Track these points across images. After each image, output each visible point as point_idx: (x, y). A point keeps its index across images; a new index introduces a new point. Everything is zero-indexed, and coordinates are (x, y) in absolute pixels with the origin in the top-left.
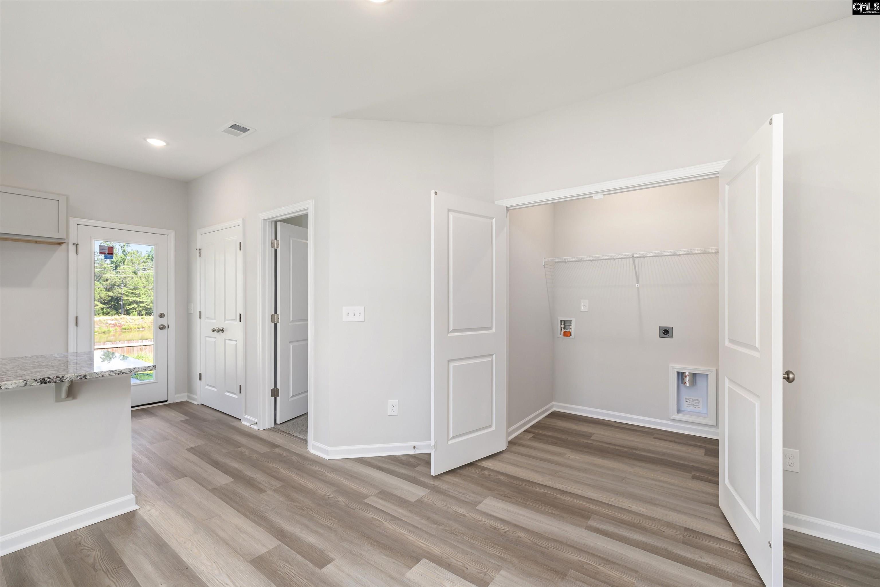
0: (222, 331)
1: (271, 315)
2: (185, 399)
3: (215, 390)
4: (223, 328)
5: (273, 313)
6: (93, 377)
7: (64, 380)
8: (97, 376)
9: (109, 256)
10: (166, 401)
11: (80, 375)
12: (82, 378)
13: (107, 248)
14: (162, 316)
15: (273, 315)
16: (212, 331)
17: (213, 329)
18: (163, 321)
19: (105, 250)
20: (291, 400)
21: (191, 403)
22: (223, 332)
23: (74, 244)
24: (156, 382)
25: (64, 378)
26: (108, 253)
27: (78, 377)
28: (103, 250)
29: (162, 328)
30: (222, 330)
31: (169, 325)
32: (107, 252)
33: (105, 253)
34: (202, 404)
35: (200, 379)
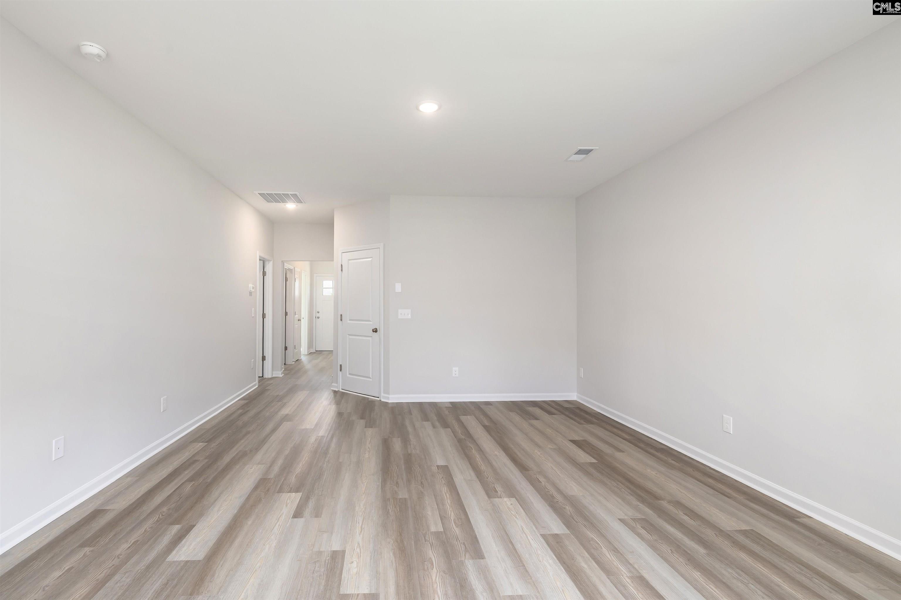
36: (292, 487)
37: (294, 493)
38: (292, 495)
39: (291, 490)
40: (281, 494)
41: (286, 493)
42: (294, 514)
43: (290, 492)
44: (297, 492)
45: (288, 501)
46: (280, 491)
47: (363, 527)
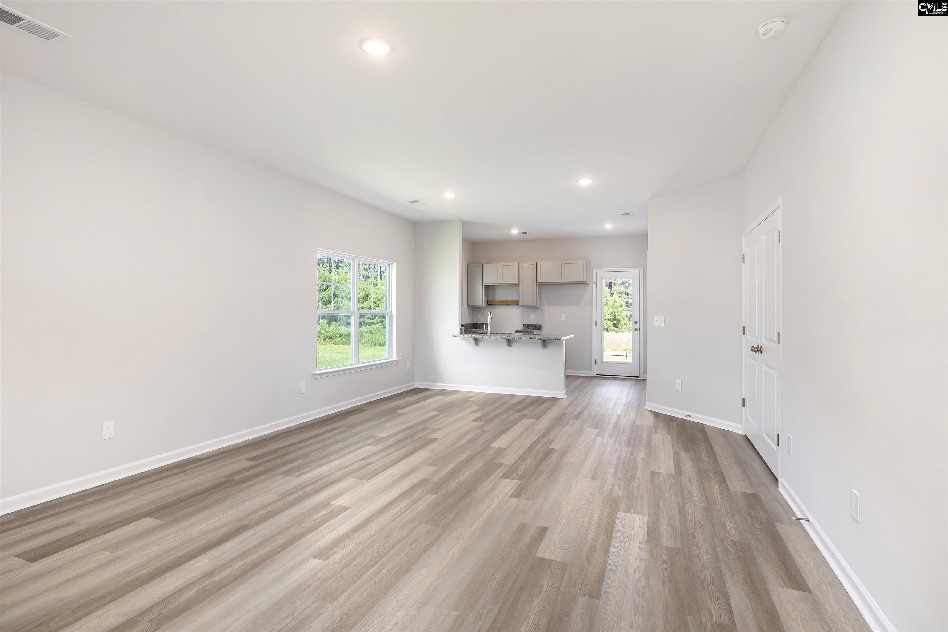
10: (638, 377)
14: (636, 323)
18: (637, 326)
23: (595, 283)
26: (609, 286)
29: (636, 330)
31: (640, 328)
36: (548, 568)
37: (546, 557)
38: (549, 557)
39: (549, 565)
40: (562, 561)
41: (557, 561)
42: (546, 531)
43: (551, 561)
44: (541, 558)
45: (553, 548)
46: (564, 566)
47: (487, 508)
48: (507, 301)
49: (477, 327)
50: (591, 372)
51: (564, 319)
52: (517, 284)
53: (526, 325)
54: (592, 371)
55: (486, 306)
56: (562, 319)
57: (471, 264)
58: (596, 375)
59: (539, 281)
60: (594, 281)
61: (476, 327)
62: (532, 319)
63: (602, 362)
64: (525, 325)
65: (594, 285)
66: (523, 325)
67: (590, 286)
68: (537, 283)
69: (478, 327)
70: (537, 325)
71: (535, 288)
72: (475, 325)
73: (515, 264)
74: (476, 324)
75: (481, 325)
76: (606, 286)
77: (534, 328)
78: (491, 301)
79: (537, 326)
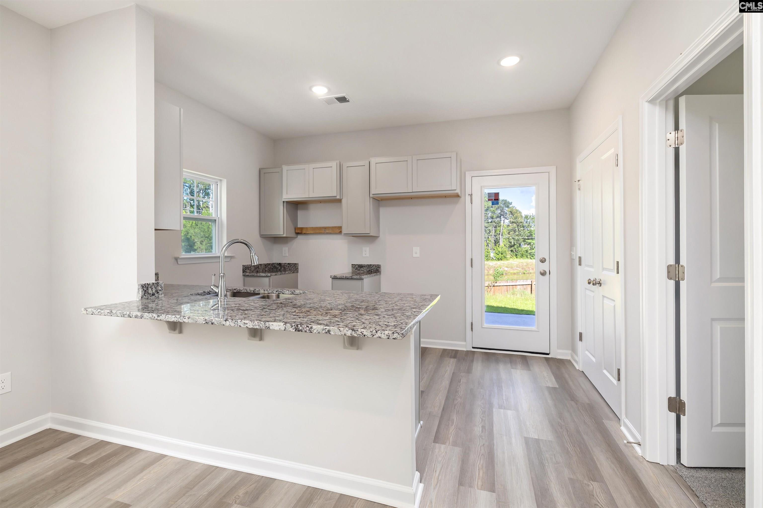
0: (598, 284)
1: (668, 267)
2: (569, 358)
3: (594, 360)
4: (600, 279)
5: (672, 262)
6: (336, 334)
7: (312, 332)
8: (339, 334)
9: (495, 202)
10: (548, 354)
11: (325, 329)
12: (326, 333)
13: (494, 195)
14: (543, 261)
15: (671, 265)
16: (588, 282)
17: (589, 280)
18: (544, 267)
19: (492, 196)
20: (715, 430)
21: (573, 365)
22: (600, 286)
23: (469, 195)
24: (538, 331)
25: (312, 329)
26: (495, 200)
27: (323, 330)
28: (491, 197)
29: (543, 274)
30: (600, 284)
31: (550, 271)
32: (493, 198)
33: (492, 200)
34: (583, 372)
35: (581, 339)
48: (325, 228)
49: (281, 268)
50: (464, 343)
51: (418, 255)
52: (338, 197)
53: (356, 265)
54: (466, 341)
55: (293, 235)
56: (415, 255)
57: (264, 169)
58: (473, 348)
59: (373, 192)
60: (468, 191)
61: (279, 268)
62: (365, 256)
63: (483, 327)
64: (354, 266)
65: (468, 198)
66: (351, 266)
67: (463, 198)
68: (371, 196)
69: (283, 268)
70: (373, 265)
71: (368, 205)
72: (278, 266)
73: (334, 164)
74: (280, 263)
75: (286, 266)
76: (489, 200)
77: (368, 270)
78: (302, 229)
79: (374, 267)
